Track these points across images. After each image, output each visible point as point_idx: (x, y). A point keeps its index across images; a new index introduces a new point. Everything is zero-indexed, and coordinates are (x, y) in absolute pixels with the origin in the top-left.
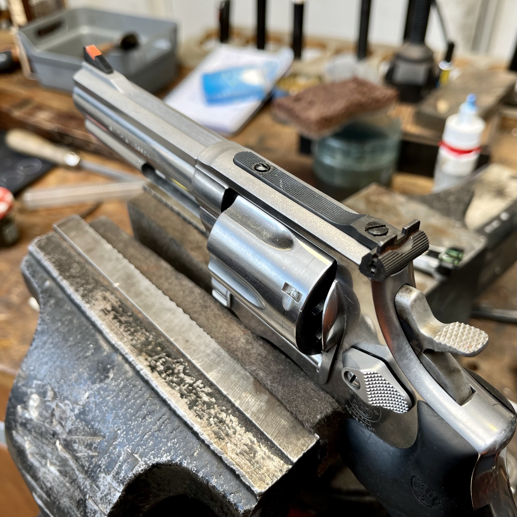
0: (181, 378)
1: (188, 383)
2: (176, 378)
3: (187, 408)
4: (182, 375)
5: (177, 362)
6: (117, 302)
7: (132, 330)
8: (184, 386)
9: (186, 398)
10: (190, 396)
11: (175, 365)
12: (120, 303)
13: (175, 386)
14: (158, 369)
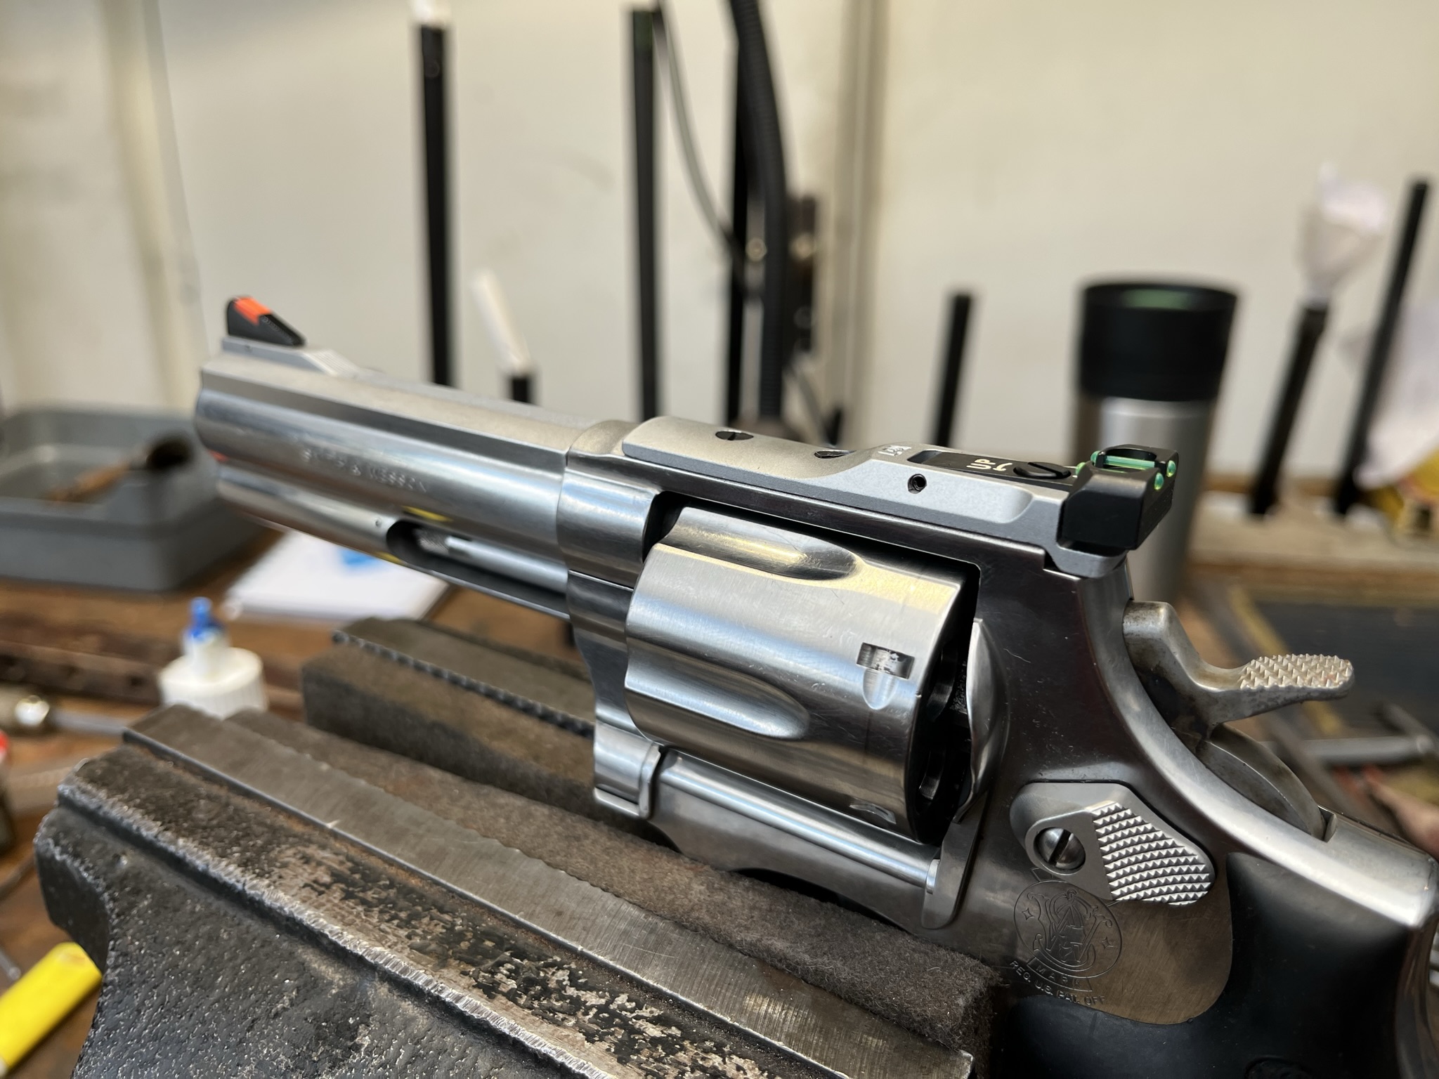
0: (570, 997)
1: (593, 1006)
2: (557, 1001)
3: (615, 1062)
4: (571, 991)
5: (548, 966)
6: (341, 863)
7: (403, 915)
8: (586, 1014)
9: (601, 1040)
10: (612, 1034)
11: (546, 973)
12: (349, 864)
13: (563, 1020)
14: (503, 989)
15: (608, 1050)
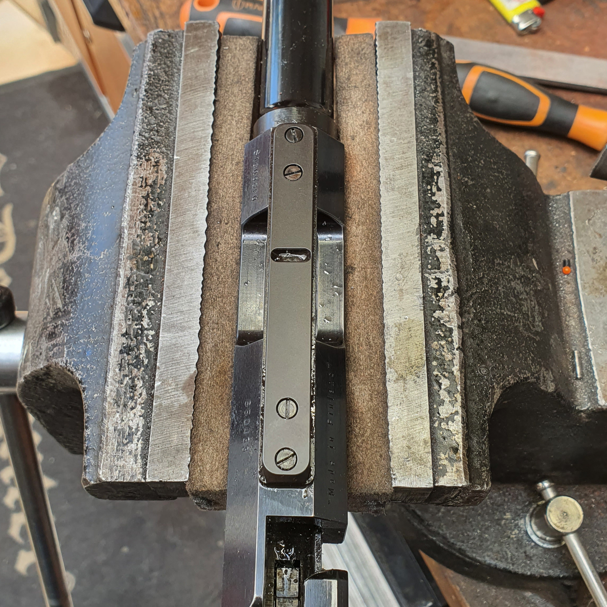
0: (142, 314)
1: (142, 325)
2: (137, 311)
3: (119, 350)
4: (145, 312)
5: (153, 295)
6: (162, 179)
7: (148, 224)
8: (136, 325)
9: (127, 339)
10: (132, 340)
11: (149, 297)
12: (163, 182)
13: (129, 319)
15: (123, 344)
